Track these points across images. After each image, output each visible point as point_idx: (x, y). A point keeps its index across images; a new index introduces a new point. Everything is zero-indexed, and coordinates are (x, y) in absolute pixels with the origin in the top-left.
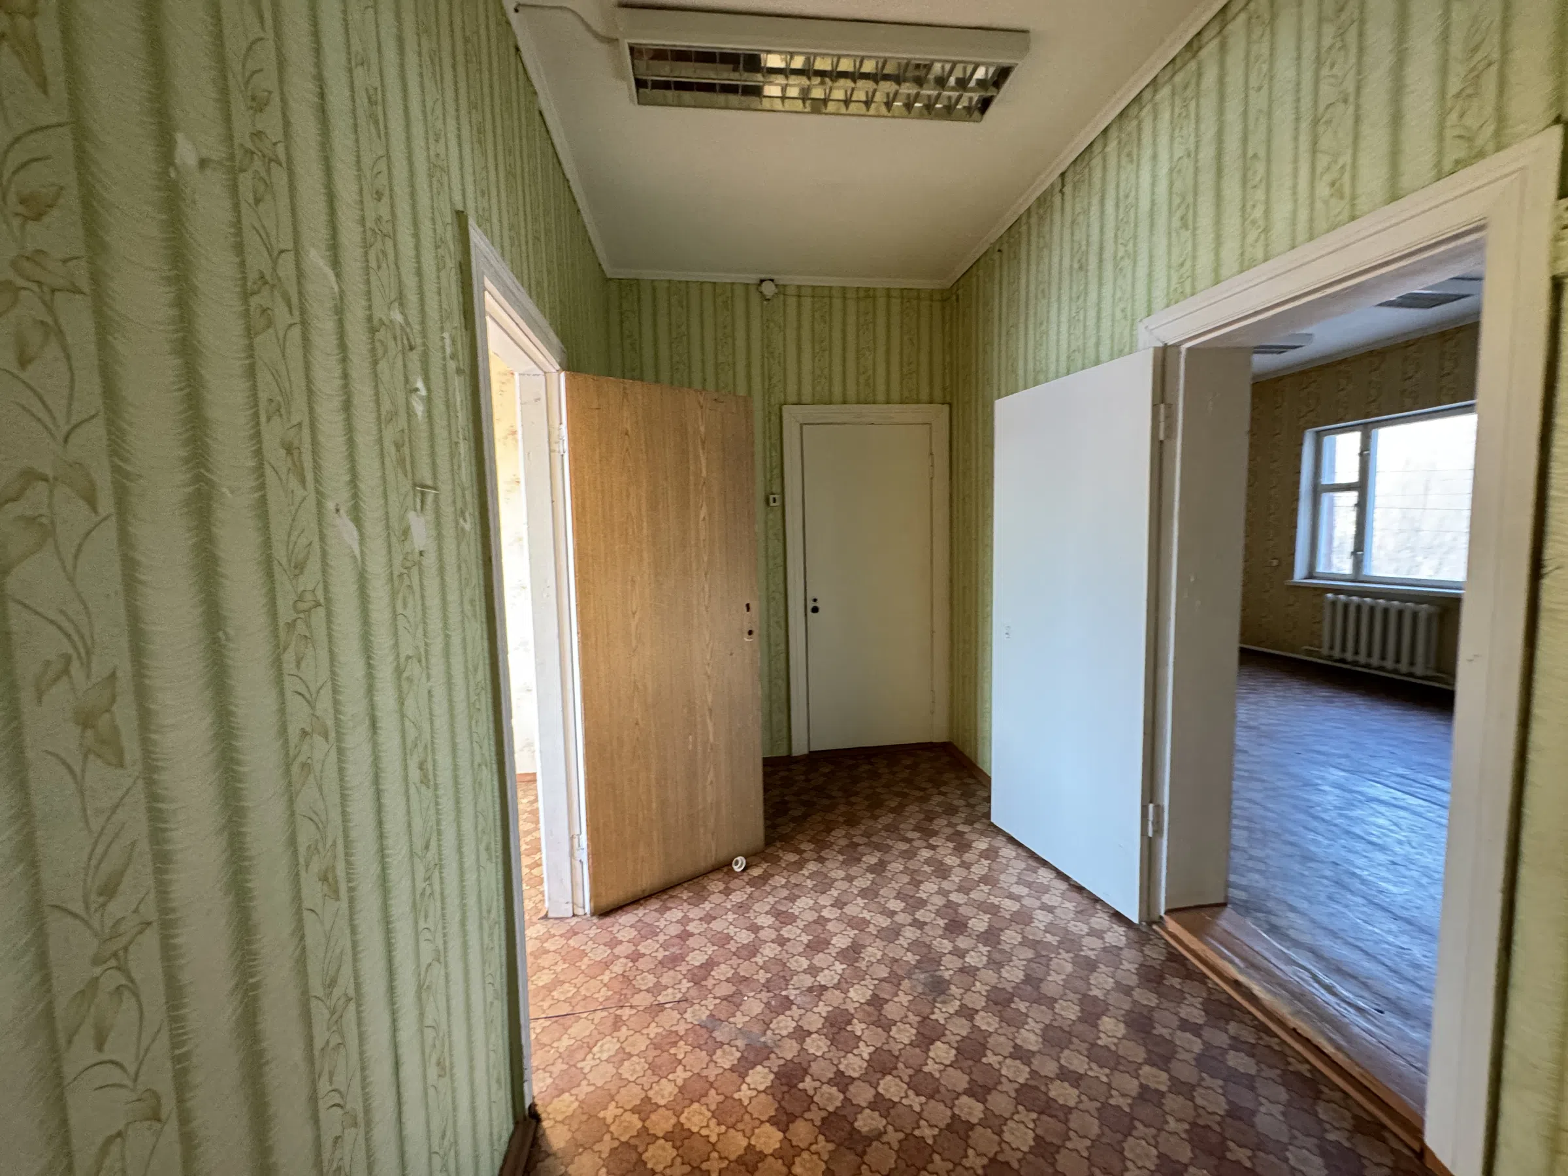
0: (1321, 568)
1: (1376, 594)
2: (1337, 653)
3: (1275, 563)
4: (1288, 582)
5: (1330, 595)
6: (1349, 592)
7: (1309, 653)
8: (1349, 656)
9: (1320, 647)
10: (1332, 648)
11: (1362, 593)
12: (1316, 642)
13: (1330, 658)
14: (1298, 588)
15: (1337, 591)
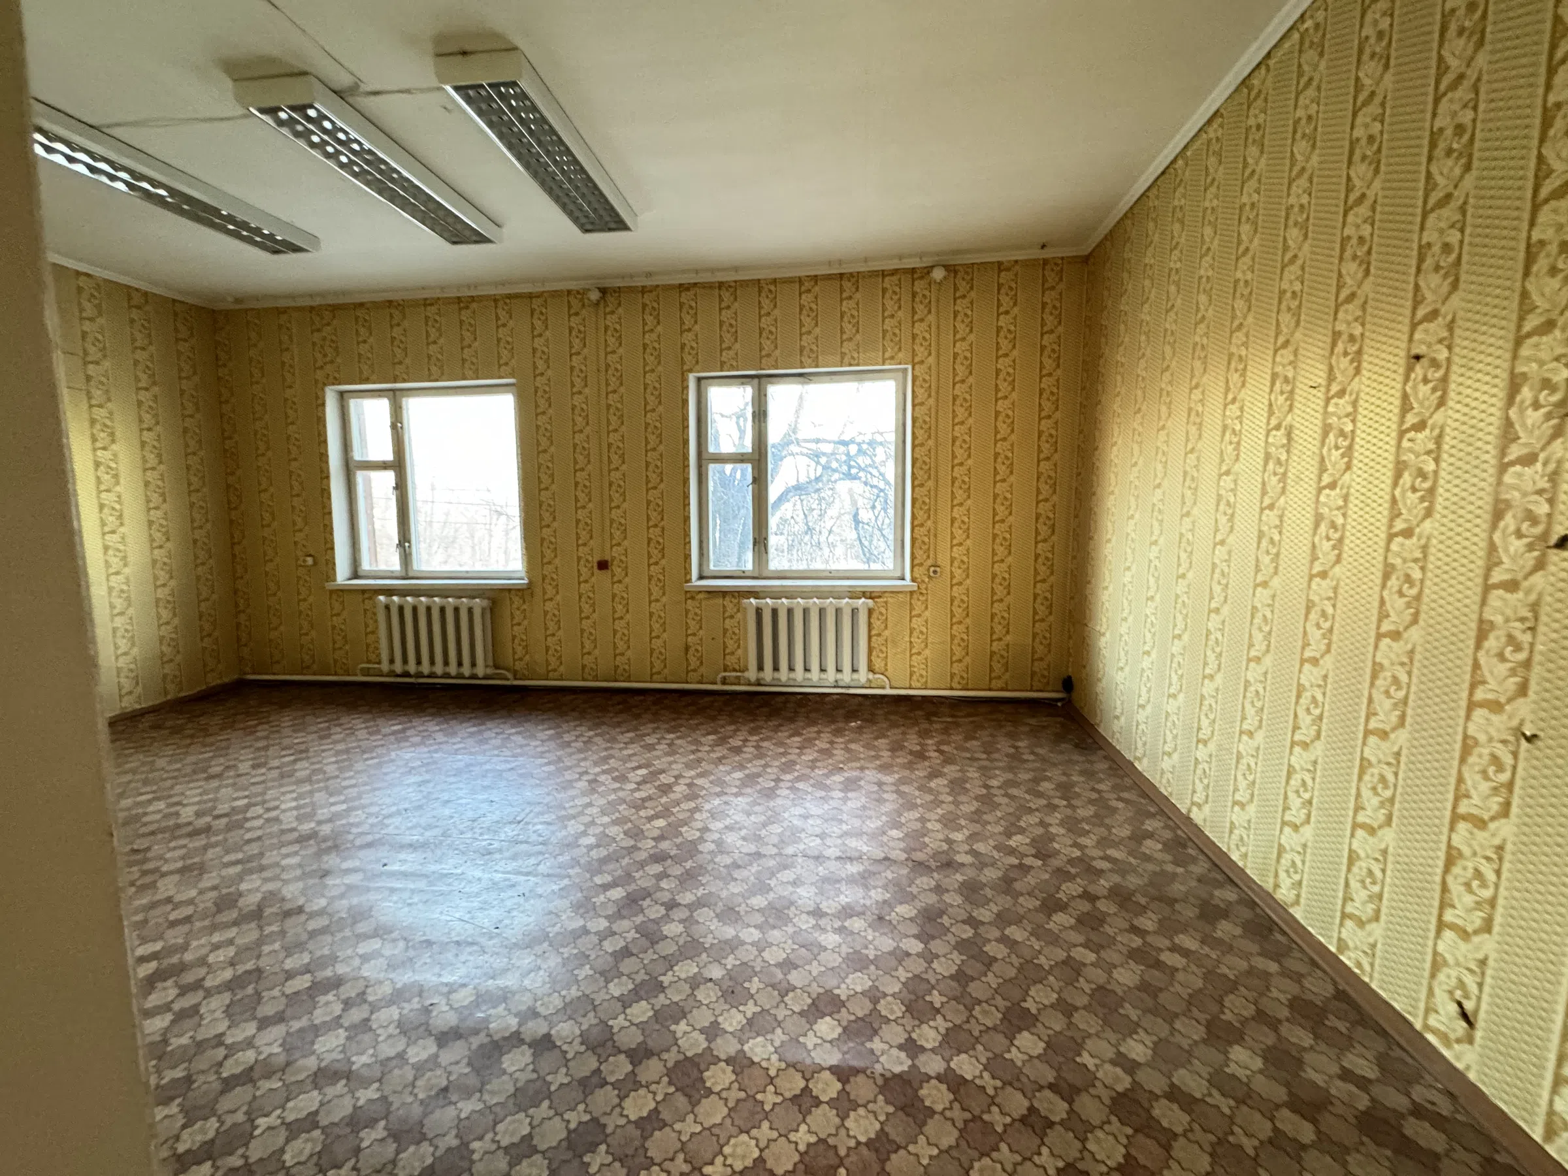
0: (366, 565)
1: (430, 592)
2: (398, 667)
3: (310, 561)
4: (330, 586)
5: (382, 598)
6: (403, 592)
7: (366, 672)
8: (412, 668)
9: (379, 663)
10: (392, 661)
11: (416, 592)
12: (373, 657)
13: (392, 673)
14: (343, 591)
15: (389, 592)
